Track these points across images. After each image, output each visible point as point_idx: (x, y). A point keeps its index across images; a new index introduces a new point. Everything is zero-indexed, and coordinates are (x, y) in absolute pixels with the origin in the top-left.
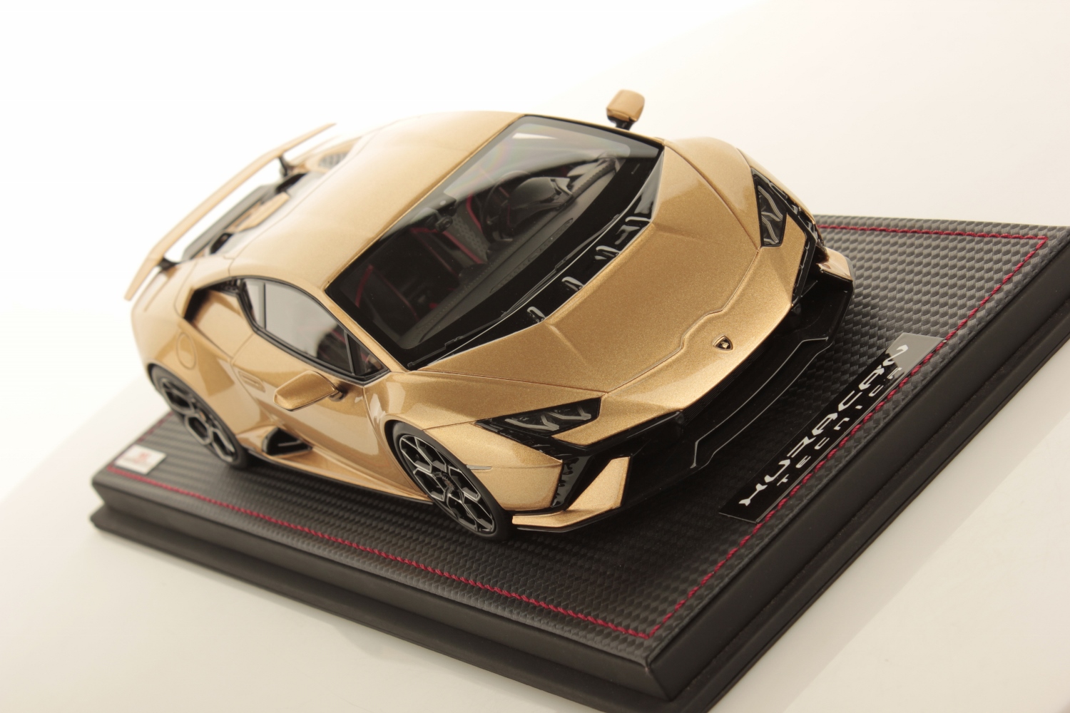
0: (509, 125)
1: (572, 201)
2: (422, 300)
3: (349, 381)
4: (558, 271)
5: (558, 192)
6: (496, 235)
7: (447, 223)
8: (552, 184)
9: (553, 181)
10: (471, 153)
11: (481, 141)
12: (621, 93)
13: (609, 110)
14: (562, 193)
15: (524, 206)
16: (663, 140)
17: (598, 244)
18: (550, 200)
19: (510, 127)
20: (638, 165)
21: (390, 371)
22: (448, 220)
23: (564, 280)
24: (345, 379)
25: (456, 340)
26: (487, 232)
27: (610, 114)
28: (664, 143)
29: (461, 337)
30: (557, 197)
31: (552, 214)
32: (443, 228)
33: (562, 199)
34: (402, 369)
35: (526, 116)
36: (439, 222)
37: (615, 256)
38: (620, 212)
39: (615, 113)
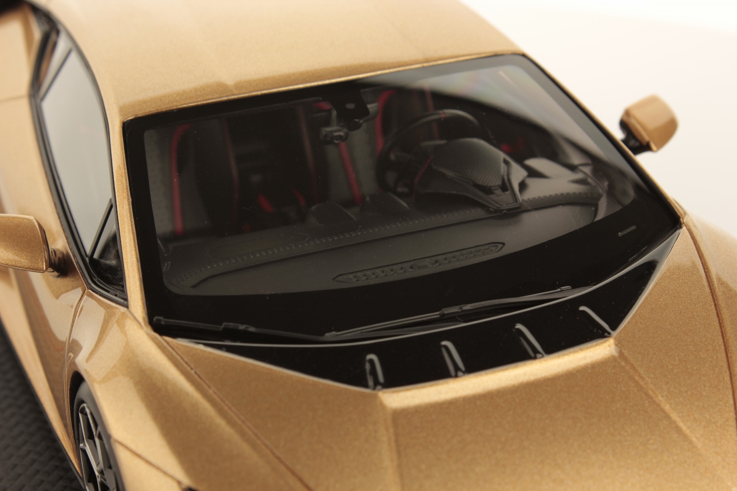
0: (496, 55)
1: (515, 212)
2: (256, 178)
3: (78, 263)
4: (444, 319)
5: (505, 186)
6: (391, 177)
7: (340, 137)
8: (503, 166)
9: (506, 162)
10: (427, 61)
11: (448, 53)
12: (653, 101)
13: (627, 113)
14: (509, 192)
15: (449, 173)
16: (685, 213)
17: (521, 319)
18: (488, 190)
19: (496, 58)
20: (633, 228)
21: (127, 307)
22: (342, 133)
23: (444, 343)
24: (74, 256)
25: (242, 327)
26: (382, 165)
27: (626, 119)
28: (685, 220)
29: (252, 329)
30: (499, 192)
31: (478, 213)
32: (330, 140)
33: (503, 200)
34: (144, 319)
35: (524, 56)
36: (328, 129)
37: (535, 358)
38: (575, 286)
39: (633, 122)
